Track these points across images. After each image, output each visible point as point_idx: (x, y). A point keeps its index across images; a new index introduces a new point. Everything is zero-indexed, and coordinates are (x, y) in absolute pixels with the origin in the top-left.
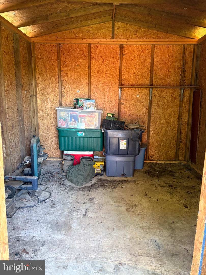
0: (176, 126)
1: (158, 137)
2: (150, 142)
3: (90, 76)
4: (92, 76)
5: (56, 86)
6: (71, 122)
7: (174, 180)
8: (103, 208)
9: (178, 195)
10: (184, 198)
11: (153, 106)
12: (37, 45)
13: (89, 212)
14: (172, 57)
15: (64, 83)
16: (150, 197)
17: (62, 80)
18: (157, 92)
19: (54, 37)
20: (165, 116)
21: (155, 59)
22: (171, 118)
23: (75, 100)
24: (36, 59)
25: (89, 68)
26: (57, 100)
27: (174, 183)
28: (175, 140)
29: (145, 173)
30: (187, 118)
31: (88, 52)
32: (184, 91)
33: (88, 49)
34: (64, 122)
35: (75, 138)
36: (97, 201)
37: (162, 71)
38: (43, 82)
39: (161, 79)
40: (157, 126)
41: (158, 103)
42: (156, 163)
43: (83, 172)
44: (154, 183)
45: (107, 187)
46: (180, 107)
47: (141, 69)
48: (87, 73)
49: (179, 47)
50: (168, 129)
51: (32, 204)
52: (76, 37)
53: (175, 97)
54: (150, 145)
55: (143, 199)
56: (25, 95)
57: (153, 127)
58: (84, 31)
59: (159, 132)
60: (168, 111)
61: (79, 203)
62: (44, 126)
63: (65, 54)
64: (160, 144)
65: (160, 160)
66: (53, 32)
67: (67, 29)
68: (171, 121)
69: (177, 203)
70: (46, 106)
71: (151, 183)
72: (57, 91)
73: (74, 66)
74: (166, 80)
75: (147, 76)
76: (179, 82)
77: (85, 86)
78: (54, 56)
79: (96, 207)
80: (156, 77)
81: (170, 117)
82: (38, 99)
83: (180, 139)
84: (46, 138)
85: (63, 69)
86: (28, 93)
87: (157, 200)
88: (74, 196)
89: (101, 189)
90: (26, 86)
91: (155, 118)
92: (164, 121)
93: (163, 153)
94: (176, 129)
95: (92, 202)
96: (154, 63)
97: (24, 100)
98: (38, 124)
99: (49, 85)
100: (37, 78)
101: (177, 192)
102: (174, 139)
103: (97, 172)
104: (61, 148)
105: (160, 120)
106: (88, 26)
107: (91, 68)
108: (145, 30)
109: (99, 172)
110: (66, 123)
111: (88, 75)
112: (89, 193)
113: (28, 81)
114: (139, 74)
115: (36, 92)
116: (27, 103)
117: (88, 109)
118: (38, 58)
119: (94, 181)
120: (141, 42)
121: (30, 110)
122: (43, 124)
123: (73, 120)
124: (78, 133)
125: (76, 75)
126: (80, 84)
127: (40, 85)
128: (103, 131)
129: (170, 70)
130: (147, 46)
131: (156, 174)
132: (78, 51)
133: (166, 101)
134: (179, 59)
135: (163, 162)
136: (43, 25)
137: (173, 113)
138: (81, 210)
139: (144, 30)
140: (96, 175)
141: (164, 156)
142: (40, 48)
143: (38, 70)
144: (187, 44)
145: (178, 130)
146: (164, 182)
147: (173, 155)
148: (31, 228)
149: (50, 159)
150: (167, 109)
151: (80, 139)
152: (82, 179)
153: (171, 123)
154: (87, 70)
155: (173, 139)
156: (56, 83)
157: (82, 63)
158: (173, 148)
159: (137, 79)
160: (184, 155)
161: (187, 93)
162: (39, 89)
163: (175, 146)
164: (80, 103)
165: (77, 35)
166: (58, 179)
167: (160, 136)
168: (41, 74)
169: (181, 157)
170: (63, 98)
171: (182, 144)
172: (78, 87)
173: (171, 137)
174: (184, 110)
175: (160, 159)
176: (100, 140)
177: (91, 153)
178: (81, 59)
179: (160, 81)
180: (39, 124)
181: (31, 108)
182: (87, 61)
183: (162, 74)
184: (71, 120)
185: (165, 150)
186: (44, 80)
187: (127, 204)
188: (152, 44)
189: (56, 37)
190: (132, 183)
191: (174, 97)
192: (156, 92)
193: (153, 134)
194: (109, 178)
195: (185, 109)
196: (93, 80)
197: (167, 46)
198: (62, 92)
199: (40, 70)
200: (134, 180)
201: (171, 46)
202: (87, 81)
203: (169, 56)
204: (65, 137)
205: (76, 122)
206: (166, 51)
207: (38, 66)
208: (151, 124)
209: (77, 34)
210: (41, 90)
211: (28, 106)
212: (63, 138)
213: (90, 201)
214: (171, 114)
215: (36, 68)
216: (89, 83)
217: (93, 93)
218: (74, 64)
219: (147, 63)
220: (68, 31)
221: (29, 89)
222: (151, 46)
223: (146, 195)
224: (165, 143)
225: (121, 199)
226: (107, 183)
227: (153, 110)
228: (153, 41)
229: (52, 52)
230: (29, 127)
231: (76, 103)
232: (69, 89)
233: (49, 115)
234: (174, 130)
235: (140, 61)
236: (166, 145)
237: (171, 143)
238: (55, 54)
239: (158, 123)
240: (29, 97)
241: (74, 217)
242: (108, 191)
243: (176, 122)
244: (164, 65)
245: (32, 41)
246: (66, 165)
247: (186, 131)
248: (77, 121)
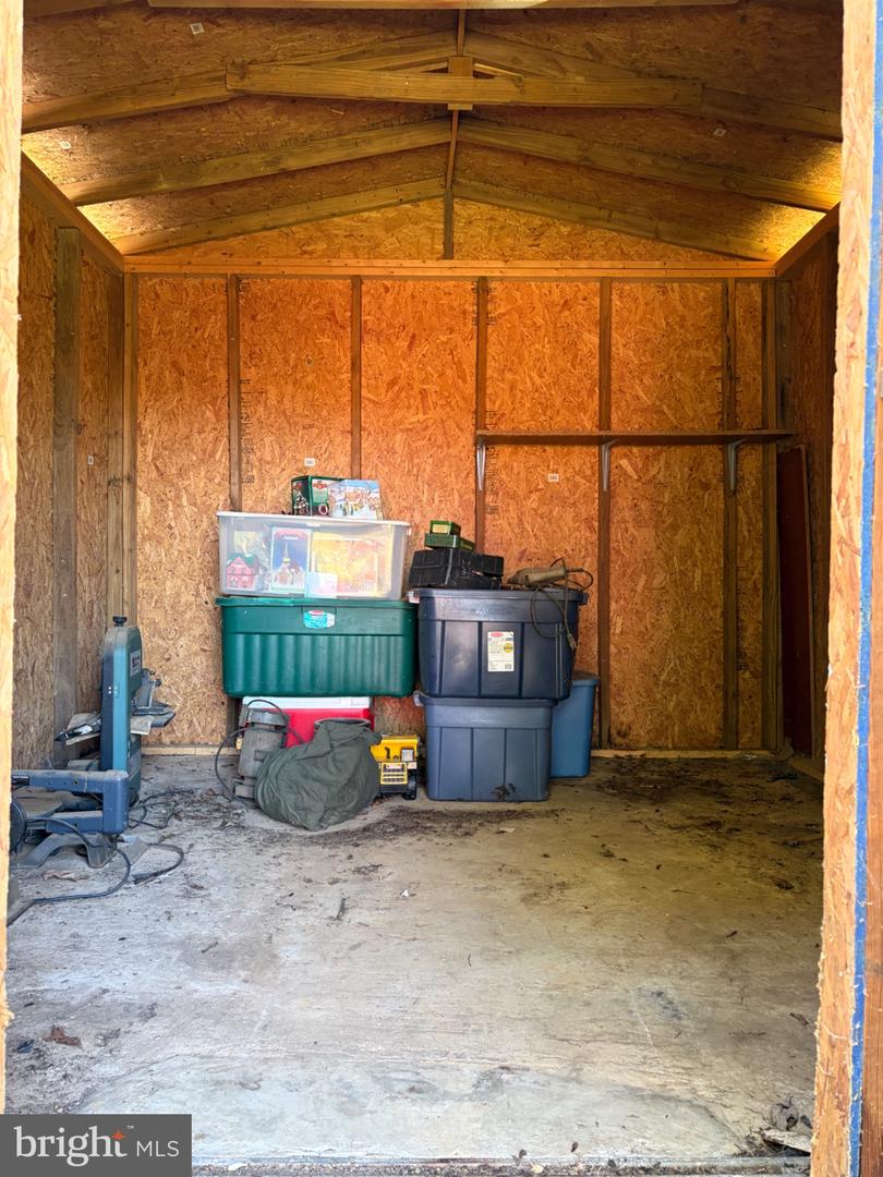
0: (719, 599)
1: (645, 647)
2: (612, 669)
3: (357, 401)
4: (367, 403)
5: (217, 439)
6: (280, 570)
7: (725, 808)
8: (419, 894)
9: (747, 850)
10: (772, 860)
11: (615, 518)
12: (149, 283)
13: (358, 910)
14: (682, 326)
15: (252, 429)
16: (625, 860)
17: (244, 416)
18: (630, 460)
19: (216, 255)
20: (668, 559)
21: (614, 334)
22: (695, 565)
23: (295, 484)
24: (141, 335)
25: (356, 366)
26: (222, 498)
27: (727, 816)
28: (718, 661)
29: (599, 787)
30: (759, 564)
31: (348, 307)
32: (737, 458)
33: (352, 297)
34: (248, 571)
35: (291, 636)
36: (390, 874)
37: (647, 381)
38: (165, 426)
39: (644, 410)
40: (637, 599)
41: (636, 505)
42: (644, 760)
43: (331, 773)
44: (637, 817)
45: (435, 832)
46: (730, 519)
47: (563, 371)
48: (346, 390)
49: (707, 292)
50: (683, 615)
51: (100, 887)
52: (305, 252)
53: (703, 480)
54: (614, 682)
55: (595, 865)
56: (85, 473)
57: (622, 602)
58: (335, 232)
59: (649, 627)
60: (681, 538)
61: (309, 881)
62: (159, 605)
63: (259, 317)
64: (655, 676)
65: (660, 748)
66: (214, 235)
67: (270, 224)
68: (694, 579)
69: (745, 876)
70: (173, 524)
71: (626, 819)
72: (223, 460)
73: (292, 363)
74: (663, 413)
75: (586, 398)
76: (717, 420)
77: (338, 439)
78: (215, 326)
79: (388, 892)
80: (623, 404)
81: (689, 563)
82: (140, 494)
83: (739, 653)
84: (167, 656)
85: (250, 374)
86: (99, 466)
87: (658, 868)
88: (288, 859)
89: (404, 840)
90: (94, 439)
91: (625, 565)
92: (665, 578)
93: (668, 718)
94: (719, 611)
95: (370, 879)
96: (613, 349)
97: (82, 489)
98: (135, 596)
99: (188, 437)
100: (141, 409)
101: (740, 841)
102: (711, 656)
103: (389, 780)
104: (233, 686)
105: (650, 577)
106: (351, 216)
107: (363, 369)
108: (572, 230)
109: (398, 780)
110: (257, 577)
111: (348, 398)
112: (352, 850)
113: (103, 419)
114: (553, 393)
115: (134, 465)
116: (94, 506)
117: (349, 516)
118: (147, 334)
119: (376, 814)
120: (557, 269)
121: (105, 537)
122: (155, 597)
123: (288, 560)
124: (305, 615)
125: (299, 398)
126: (315, 431)
127: (150, 436)
128: (413, 600)
129: (679, 374)
130: (582, 287)
131: (645, 790)
132: (310, 306)
133: (667, 498)
134: (710, 335)
135: (672, 755)
136: (175, 204)
137: (698, 544)
138: (321, 901)
139: (569, 229)
140: (385, 794)
141: (676, 728)
142: (158, 296)
143: (148, 379)
144: (737, 280)
145: (725, 614)
146: (683, 813)
147: (713, 726)
148: (93, 961)
149: (179, 751)
150: (675, 528)
151: (313, 643)
152: (325, 798)
153: (696, 588)
154: (346, 376)
155: (708, 656)
156: (216, 429)
157: (326, 352)
158: (710, 694)
159: (548, 413)
160: (758, 724)
161: (752, 463)
162: (146, 452)
163: (718, 686)
164: (318, 494)
165: (309, 248)
166: (217, 810)
167: (652, 644)
168: (158, 393)
169: (749, 735)
170: (246, 488)
171: (747, 675)
172: (310, 444)
173: (701, 645)
174: (746, 533)
175: (660, 743)
176: (399, 647)
177: (363, 703)
178: (323, 335)
179: (641, 420)
180: (137, 596)
181: (110, 529)
182: (348, 342)
183: (647, 391)
184: (278, 562)
185: (679, 703)
186: (171, 416)
187: (526, 882)
188: (602, 280)
189: (225, 254)
190: (545, 819)
191: (700, 480)
192: (624, 463)
193: (622, 633)
194: (439, 806)
195: (749, 531)
196: (369, 417)
197: (660, 287)
198: (243, 465)
199: (155, 377)
200: (553, 811)
201: (676, 285)
202: (345, 420)
203: (668, 323)
204: (248, 635)
205: (297, 570)
206: (657, 304)
207: (146, 364)
208: (613, 592)
209: (309, 244)
210: (154, 459)
211: (96, 518)
212: (240, 640)
213: (361, 876)
214: (692, 551)
215: (137, 372)
216: (356, 429)
217: (370, 469)
218: (293, 355)
219: (586, 350)
220: (275, 233)
221: (104, 453)
222: (598, 285)
223: (609, 855)
224: (675, 671)
225: (497, 867)
226: (434, 821)
227: (616, 533)
228: (605, 267)
229: (206, 308)
230: (95, 607)
231: (300, 494)
232: (273, 451)
233: (183, 561)
234: (711, 614)
235: (557, 342)
236: (680, 681)
237: (701, 670)
238: (220, 316)
239: (639, 588)
240: (104, 484)
241: (288, 924)
242: (437, 844)
243: (717, 584)
244: (653, 356)
245: (126, 269)
246: (253, 749)
247: (761, 618)
248: (304, 567)
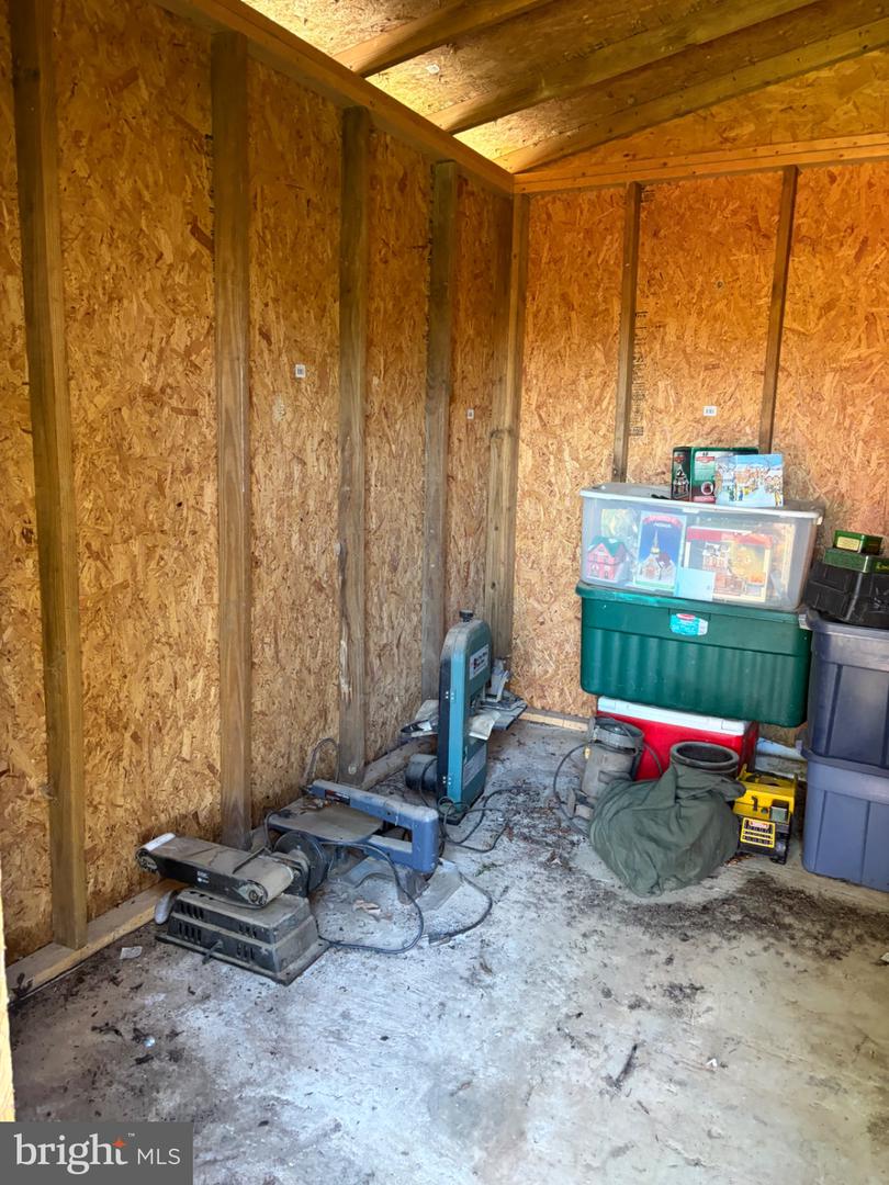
3: (777, 334)
4: (790, 335)
5: (605, 384)
6: (647, 562)
8: (732, 1066)
12: (541, 202)
13: (646, 1073)
15: (646, 370)
17: (637, 356)
19: (617, 158)
23: (676, 454)
24: (530, 265)
25: (779, 291)
26: (606, 452)
31: (777, 209)
33: (782, 194)
34: (611, 560)
35: (656, 640)
36: (709, 1009)
38: (551, 371)
43: (670, 830)
45: (792, 938)
48: (763, 320)
51: (395, 935)
52: (726, 140)
56: (464, 430)
58: (768, 106)
61: (607, 994)
62: (535, 566)
63: (662, 233)
66: (615, 133)
67: (684, 108)
70: (553, 481)
72: (611, 408)
73: (698, 289)
77: (749, 381)
78: (611, 248)
79: (694, 1047)
82: (522, 446)
84: (541, 620)
85: (647, 305)
86: (481, 418)
88: (598, 945)
89: (749, 943)
90: (475, 390)
95: (679, 1013)
97: (460, 448)
98: (512, 556)
99: (574, 382)
100: (527, 350)
103: (752, 839)
104: (588, 684)
106: (792, 80)
107: (789, 290)
109: (763, 841)
110: (621, 566)
111: (765, 330)
112: (681, 948)
113: (487, 365)
115: (516, 416)
116: (473, 462)
117: (737, 502)
118: (537, 263)
119: (728, 881)
121: (485, 494)
122: (533, 558)
123: (658, 550)
124: (673, 617)
125: (704, 333)
126: (720, 372)
127: (535, 382)
128: (804, 627)
132: (727, 213)
136: (566, 106)
138: (607, 1041)
140: (744, 852)
142: (549, 217)
143: (535, 316)
148: (345, 1069)
149: (548, 720)
151: (680, 652)
152: (659, 865)
154: (765, 301)
156: (604, 372)
157: (742, 271)
162: (530, 399)
164: (701, 467)
165: (732, 134)
166: (552, 831)
168: (545, 332)
170: (632, 441)
172: (712, 389)
176: (789, 668)
177: (735, 729)
178: (739, 250)
180: (515, 554)
181: (491, 484)
182: (772, 257)
184: (644, 552)
186: (557, 358)
189: (627, 155)
194: (814, 886)
196: (791, 355)
198: (632, 415)
199: (543, 312)
202: (759, 358)
204: (608, 631)
205: (667, 564)
207: (534, 299)
209: (732, 128)
210: (538, 407)
211: (475, 475)
212: (599, 634)
213: (671, 1004)
215: (525, 308)
216: (774, 367)
217: (785, 420)
218: (700, 278)
220: (690, 117)
221: (487, 404)
225: (855, 1040)
226: (798, 915)
229: (602, 226)
230: (472, 566)
231: (680, 468)
232: (667, 399)
233: (561, 521)
238: (617, 235)
240: (486, 437)
241: (557, 1073)
242: (787, 964)
245: (517, 190)
246: (598, 769)
248: (676, 561)
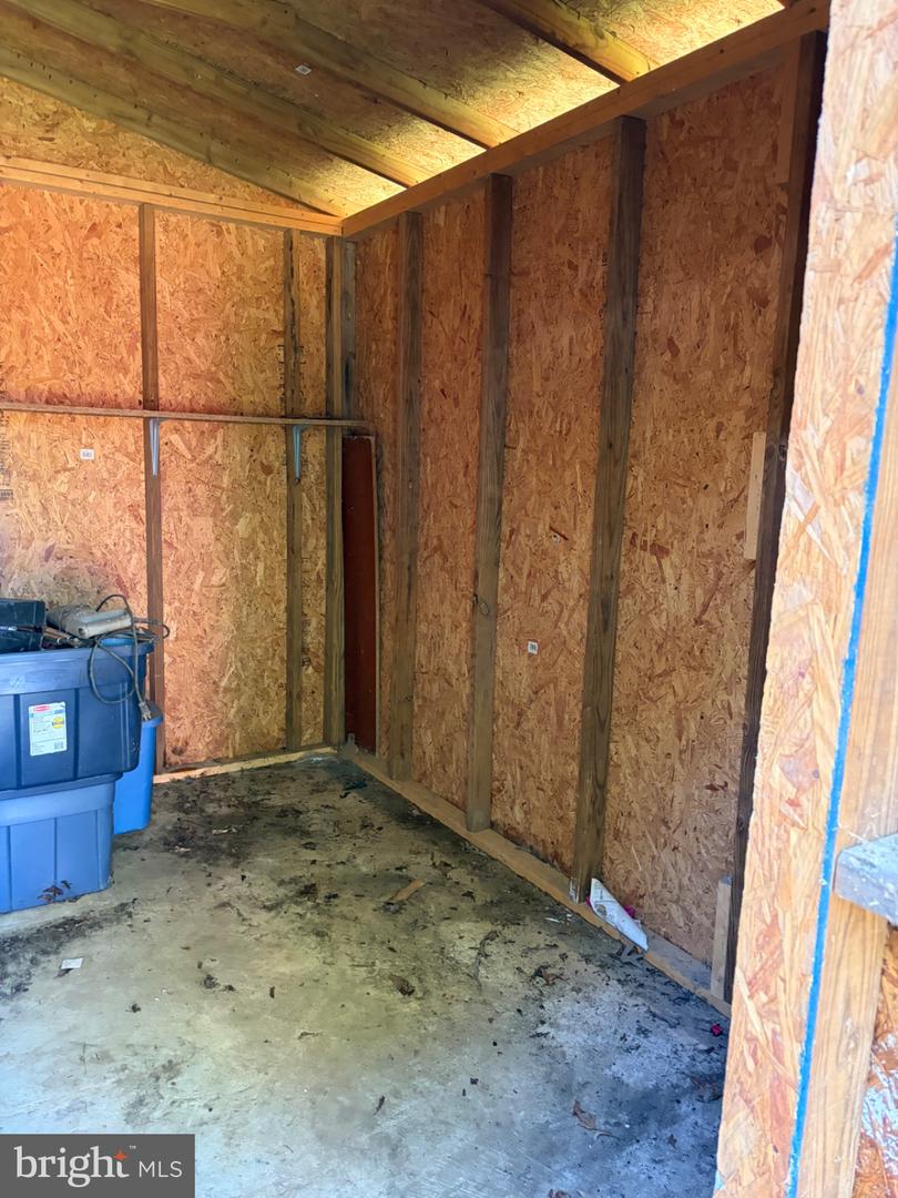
0: (282, 594)
1: (203, 652)
2: (166, 682)
7: (310, 855)
9: (354, 932)
10: (383, 943)
11: (167, 504)
14: (239, 278)
16: (231, 988)
18: (182, 436)
20: (228, 553)
21: (158, 278)
22: (257, 558)
27: (315, 870)
28: (282, 659)
29: (168, 846)
30: (322, 554)
32: (301, 438)
37: (200, 339)
39: (197, 376)
40: (195, 599)
41: (190, 490)
42: (204, 779)
44: (224, 896)
46: (292, 510)
47: (93, 318)
49: (267, 240)
50: (245, 613)
53: (264, 461)
54: (169, 695)
55: (200, 1010)
57: (177, 604)
59: (208, 630)
60: (242, 527)
64: (214, 683)
65: (218, 761)
68: (256, 572)
69: (363, 982)
71: (214, 902)
74: (219, 381)
75: (125, 355)
76: (279, 394)
80: (172, 366)
81: (251, 555)
83: (304, 650)
87: (272, 995)
91: (179, 561)
92: (225, 575)
93: (229, 725)
94: (283, 606)
96: (159, 296)
101: (344, 917)
102: (274, 655)
105: (209, 572)
108: (100, 127)
114: (82, 344)
120: (81, 181)
129: (236, 336)
130: (114, 209)
131: (219, 838)
133: (226, 481)
134: (271, 292)
135: (233, 768)
137: (261, 535)
139: (94, 125)
141: (237, 736)
144: (302, 232)
145: (289, 610)
146: (272, 873)
147: (276, 727)
150: (235, 517)
153: (259, 583)
155: (271, 655)
158: (273, 694)
159: (77, 370)
160: (321, 718)
161: (315, 447)
163: (281, 686)
167: (212, 648)
169: (310, 731)
171: (310, 670)
173: (263, 644)
174: (310, 522)
175: (220, 755)
179: (194, 388)
183: (201, 353)
185: (240, 709)
187: (122, 1076)
188: (142, 206)
190: (115, 928)
191: (262, 463)
192: (175, 438)
193: (177, 638)
195: (313, 519)
197: (213, 225)
200: (123, 906)
201: (232, 226)
203: (223, 273)
206: (209, 247)
208: (166, 593)
214: (254, 544)
219: (123, 293)
222: (136, 210)
223: (209, 982)
224: (236, 675)
227: (168, 523)
228: (144, 190)
234: (275, 609)
235: (84, 277)
236: (242, 684)
237: (264, 671)
239: (196, 587)
243: (280, 578)
244: (206, 311)
247: (323, 610)
